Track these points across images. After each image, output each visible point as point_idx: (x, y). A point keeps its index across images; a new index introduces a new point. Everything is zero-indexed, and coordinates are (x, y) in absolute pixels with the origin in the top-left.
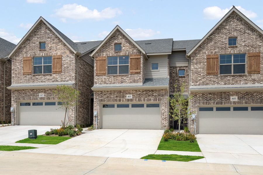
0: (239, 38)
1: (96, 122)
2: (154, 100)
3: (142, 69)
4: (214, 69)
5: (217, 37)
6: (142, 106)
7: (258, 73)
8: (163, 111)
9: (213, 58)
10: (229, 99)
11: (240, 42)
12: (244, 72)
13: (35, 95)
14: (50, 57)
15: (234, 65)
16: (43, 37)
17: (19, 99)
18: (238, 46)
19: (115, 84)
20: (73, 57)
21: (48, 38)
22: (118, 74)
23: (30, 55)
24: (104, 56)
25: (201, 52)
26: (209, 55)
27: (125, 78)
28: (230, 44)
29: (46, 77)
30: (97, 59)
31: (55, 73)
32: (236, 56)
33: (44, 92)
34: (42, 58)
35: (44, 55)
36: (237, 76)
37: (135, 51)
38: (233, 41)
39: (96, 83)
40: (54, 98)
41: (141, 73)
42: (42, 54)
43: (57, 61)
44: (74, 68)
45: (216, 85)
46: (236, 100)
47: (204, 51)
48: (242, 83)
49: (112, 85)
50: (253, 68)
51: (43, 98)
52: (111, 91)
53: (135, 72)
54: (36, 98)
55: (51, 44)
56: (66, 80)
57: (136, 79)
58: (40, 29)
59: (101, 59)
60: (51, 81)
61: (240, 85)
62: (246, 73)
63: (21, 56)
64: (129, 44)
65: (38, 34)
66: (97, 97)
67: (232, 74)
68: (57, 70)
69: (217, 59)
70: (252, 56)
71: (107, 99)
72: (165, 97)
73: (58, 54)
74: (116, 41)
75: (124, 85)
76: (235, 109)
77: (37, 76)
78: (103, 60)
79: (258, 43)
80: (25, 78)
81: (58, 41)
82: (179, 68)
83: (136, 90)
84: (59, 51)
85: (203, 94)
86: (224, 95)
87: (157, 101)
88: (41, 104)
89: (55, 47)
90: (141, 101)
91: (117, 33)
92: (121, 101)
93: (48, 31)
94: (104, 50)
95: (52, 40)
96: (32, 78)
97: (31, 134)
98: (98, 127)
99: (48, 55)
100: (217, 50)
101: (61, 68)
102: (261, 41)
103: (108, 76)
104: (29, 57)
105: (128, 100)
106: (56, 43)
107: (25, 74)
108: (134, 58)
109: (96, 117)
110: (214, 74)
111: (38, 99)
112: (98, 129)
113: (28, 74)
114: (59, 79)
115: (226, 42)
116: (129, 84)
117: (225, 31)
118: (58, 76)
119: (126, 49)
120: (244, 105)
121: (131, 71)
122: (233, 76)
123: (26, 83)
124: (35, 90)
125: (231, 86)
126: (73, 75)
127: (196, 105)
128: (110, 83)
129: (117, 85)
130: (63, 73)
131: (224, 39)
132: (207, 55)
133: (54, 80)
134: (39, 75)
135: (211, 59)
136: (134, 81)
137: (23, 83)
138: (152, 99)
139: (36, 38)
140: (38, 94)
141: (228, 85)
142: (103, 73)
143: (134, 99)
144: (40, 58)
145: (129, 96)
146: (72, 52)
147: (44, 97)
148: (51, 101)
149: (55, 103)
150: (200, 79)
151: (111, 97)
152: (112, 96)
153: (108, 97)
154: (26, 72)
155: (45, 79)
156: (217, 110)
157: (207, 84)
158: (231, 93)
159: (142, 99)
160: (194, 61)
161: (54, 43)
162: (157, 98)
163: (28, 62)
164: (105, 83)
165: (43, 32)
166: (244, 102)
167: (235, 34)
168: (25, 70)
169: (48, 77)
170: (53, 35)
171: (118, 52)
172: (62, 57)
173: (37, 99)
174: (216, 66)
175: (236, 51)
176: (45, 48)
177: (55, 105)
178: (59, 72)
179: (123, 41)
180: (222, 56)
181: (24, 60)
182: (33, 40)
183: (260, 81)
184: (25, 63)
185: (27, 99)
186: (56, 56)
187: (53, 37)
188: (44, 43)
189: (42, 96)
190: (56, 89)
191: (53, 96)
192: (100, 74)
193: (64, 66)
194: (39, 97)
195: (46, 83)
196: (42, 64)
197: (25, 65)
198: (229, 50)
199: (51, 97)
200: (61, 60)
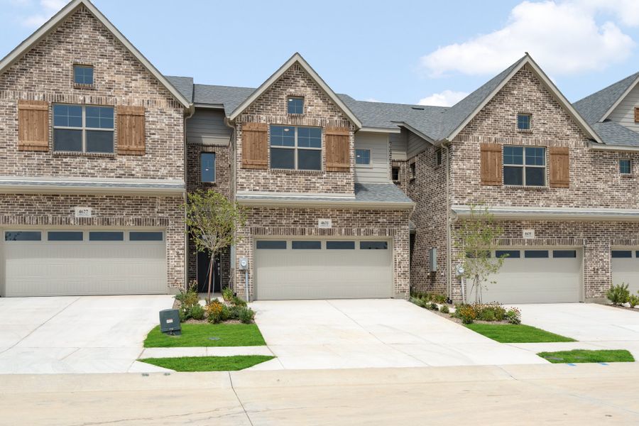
0: (534, 116)
2: (380, 233)
3: (352, 161)
4: (495, 174)
5: (499, 110)
6: (350, 245)
7: (566, 186)
8: (398, 259)
9: (491, 151)
10: (521, 235)
11: (537, 124)
12: (543, 184)
13: (62, 210)
14: (109, 110)
15: (526, 168)
16: (84, 51)
18: (533, 132)
19: (291, 193)
20: (177, 116)
21: (103, 56)
22: (296, 169)
23: (41, 96)
24: (262, 122)
25: (471, 137)
26: (486, 145)
27: (314, 180)
28: (520, 127)
29: (96, 164)
30: (244, 128)
31: (125, 153)
32: (530, 150)
33: (90, 204)
34: (81, 108)
35: (88, 101)
36: (533, 190)
37: (336, 118)
38: (524, 120)
39: (243, 188)
40: (121, 220)
41: (352, 170)
42: (81, 98)
43: (131, 121)
45: (498, 205)
46: (533, 237)
47: (476, 135)
48: (541, 204)
49: (284, 195)
50: (558, 177)
51: (89, 221)
52: (280, 209)
53: (338, 168)
54: (64, 219)
55: (112, 74)
56: (159, 174)
57: (339, 183)
58: (77, 26)
59: (254, 128)
60: (112, 174)
61: (537, 208)
62: (547, 185)
63: (11, 97)
64: (321, 102)
65: (68, 40)
66: (247, 223)
67: (525, 186)
68: (131, 147)
69: (499, 153)
70: (557, 153)
71: (271, 228)
72: (403, 227)
73: (134, 104)
74: (293, 90)
75: (312, 195)
76: (529, 254)
77: (66, 156)
78: (259, 132)
79: (565, 130)
80: (26, 162)
81: (133, 68)
83: (339, 211)
84: (137, 94)
86: (512, 226)
87: (386, 234)
88: (77, 236)
89: (123, 84)
90: (352, 234)
91: (297, 71)
92: (307, 234)
93: (102, 38)
94: (262, 107)
95: (113, 64)
96: (52, 162)
98: (249, 297)
99: (104, 103)
100: (498, 136)
101: (144, 142)
102: (569, 127)
103: (273, 173)
104: (38, 103)
105: (323, 232)
106: (127, 73)
107: (26, 148)
108: (334, 135)
109: (243, 271)
110: (493, 184)
111: (72, 222)
112: (250, 301)
113: (37, 149)
114: (138, 170)
115: (514, 122)
116: (323, 195)
117: (511, 99)
118: (135, 163)
119: (314, 112)
120: (544, 247)
121: (329, 164)
122: (527, 190)
123: (31, 175)
124: (62, 198)
125: (523, 209)
126: (179, 164)
128: (277, 188)
129: (296, 196)
130: (150, 156)
131: (511, 115)
132: (481, 144)
133: (122, 172)
134: (74, 156)
135: (489, 153)
136: (336, 189)
137: (20, 175)
138: (376, 229)
139: (62, 52)
140: (72, 209)
141: (519, 207)
142: (260, 165)
143: (337, 229)
144: (76, 109)
145: (325, 223)
146: (175, 104)
147: (90, 216)
148: (115, 228)
149: (122, 233)
150: (469, 191)
151: (281, 225)
152: (284, 222)
153: (273, 223)
154: (31, 142)
155: (94, 169)
156: (496, 257)
157: (482, 203)
158: (524, 223)
159: (354, 230)
160: (458, 153)
161: (118, 72)
162: (387, 229)
163: (36, 117)
164: (266, 188)
165: (86, 36)
166: (544, 241)
167: (528, 108)
168: (26, 138)
169: (103, 163)
170: (116, 52)
171: (296, 117)
172: (147, 114)
173: (68, 222)
174: (498, 168)
175: (530, 142)
176: (90, 81)
177: (121, 239)
178: (138, 153)
179: (308, 93)
180: (508, 149)
181: (20, 110)
182: (52, 54)
183: (569, 202)
184: (25, 119)
185: (35, 221)
186: (128, 110)
187: (118, 55)
188: (90, 68)
189: (84, 216)
190: (128, 198)
191: (120, 216)
192: (252, 167)
193: (153, 136)
194: (76, 216)
195: (98, 178)
196: (81, 126)
197: (26, 122)
198: (520, 139)
199: (112, 219)
200: (144, 121)
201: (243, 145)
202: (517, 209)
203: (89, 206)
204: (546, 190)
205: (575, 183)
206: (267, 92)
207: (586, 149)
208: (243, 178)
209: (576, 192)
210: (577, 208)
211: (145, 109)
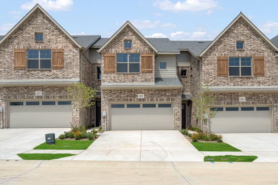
0: (245, 42)
1: (105, 124)
2: (167, 100)
3: (154, 68)
4: (224, 71)
5: (226, 40)
6: (154, 106)
7: (263, 75)
8: (176, 111)
9: (223, 60)
10: (238, 100)
11: (246, 46)
12: (250, 75)
13: (31, 93)
14: (49, 51)
15: (241, 67)
16: (39, 27)
17: (9, 97)
18: (245, 50)
19: (125, 83)
20: (77, 52)
21: (47, 29)
22: (128, 72)
23: (23, 47)
24: (113, 52)
25: (212, 54)
26: (219, 57)
27: (136, 77)
28: (237, 48)
29: (43, 73)
30: (105, 55)
31: (55, 68)
32: (243, 59)
33: (41, 90)
34: (38, 51)
35: (41, 48)
36: (245, 78)
37: (146, 49)
38: (240, 45)
39: (104, 81)
40: (54, 96)
41: (153, 72)
42: (38, 47)
43: (57, 55)
44: (78, 63)
45: (226, 86)
46: (245, 100)
47: (214, 53)
48: (249, 84)
49: (122, 84)
50: (258, 71)
51: (41, 97)
52: (121, 90)
53: (147, 71)
54: (31, 97)
55: (50, 36)
56: (69, 76)
57: (147, 78)
58: (36, 17)
59: (109, 55)
60: (50, 77)
61: (247, 86)
62: (252, 75)
63: (11, 48)
64: (139, 42)
65: (33, 23)
66: (106, 96)
67: (240, 76)
68: (58, 66)
69: (227, 61)
70: (257, 59)
71: (117, 98)
72: (178, 97)
73: (59, 48)
74: (126, 38)
75: (135, 83)
76: (243, 109)
77: (32, 71)
78: (111, 57)
79: (262, 48)
80: (17, 74)
81: (58, 33)
82: (181, 68)
83: (148, 90)
84: (60, 44)
85: (214, 95)
86: (234, 96)
87: (170, 101)
88: (37, 103)
89: (55, 40)
90: (154, 101)
91: (128, 29)
92: (133, 101)
93: (46, 21)
94: (113, 46)
95: (51, 31)
96: (27, 73)
97: (49, 138)
98: (107, 129)
99: (47, 48)
100: (226, 53)
101: (63, 63)
102: (265, 46)
103: (117, 74)
104: (22, 50)
105: (140, 100)
106: (56, 35)
107: (17, 68)
108: (145, 56)
109: (104, 118)
110: (224, 75)
111: (34, 98)
112: (107, 130)
113: (21, 68)
114: (60, 75)
115: (234, 46)
116: (140, 84)
117: (233, 35)
118: (59, 72)
119: (137, 46)
120: (251, 105)
121: (143, 70)
122: (241, 78)
123: (19, 79)
124: (31, 88)
125: (239, 87)
126: (77, 72)
127: (208, 105)
128: (120, 81)
129: (128, 84)
130: (65, 69)
131: (233, 42)
132: (217, 57)
133: (54, 76)
134: (35, 71)
135: (221, 61)
136: (146, 80)
137: (15, 79)
138: (165, 98)
139: (31, 28)
140: (34, 92)
142: (112, 71)
143: (147, 98)
144: (36, 51)
145: (141, 96)
146: (75, 46)
147: (41, 95)
148: (51, 100)
149: (55, 102)
150: (211, 79)
151: (121, 97)
152: (122, 96)
153: (117, 96)
154: (19, 66)
155: (42, 75)
156: (226, 110)
157: (218, 85)
158: (240, 94)
159: (155, 99)
160: (206, 62)
161: (53, 35)
162: (170, 98)
163: (21, 55)
164: (114, 81)
165: (40, 21)
166: (251, 102)
167: (242, 38)
168: (17, 64)
169: (46, 73)
170: (52, 26)
171: (128, 49)
172: (64, 52)
173: (33, 98)
174: (226, 68)
175: (243, 55)
176: (42, 39)
177: (55, 104)
178: (61, 68)
179: (134, 38)
180: (231, 59)
181: (15, 53)
182: (27, 30)
183: (264, 83)
184: (17, 56)
185: (20, 98)
186: (57, 50)
187: (53, 28)
188: (41, 34)
189: (39, 95)
190: (56, 87)
191: (53, 95)
192: (108, 72)
193: (66, 61)
194: (36, 95)
195: (45, 79)
196: (38, 58)
197: (17, 58)
198: (237, 53)
199: (50, 96)
200: (63, 55)
201: (104, 63)
202: (236, 87)
203: (41, 91)
204: (252, 78)
205: (268, 74)
206: (115, 39)
207: (274, 57)
208: (104, 77)
209: (268, 78)
210: (268, 86)
211: (63, 50)
